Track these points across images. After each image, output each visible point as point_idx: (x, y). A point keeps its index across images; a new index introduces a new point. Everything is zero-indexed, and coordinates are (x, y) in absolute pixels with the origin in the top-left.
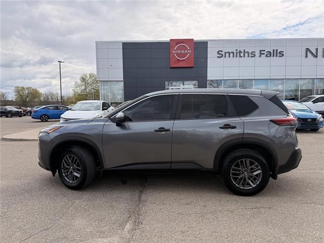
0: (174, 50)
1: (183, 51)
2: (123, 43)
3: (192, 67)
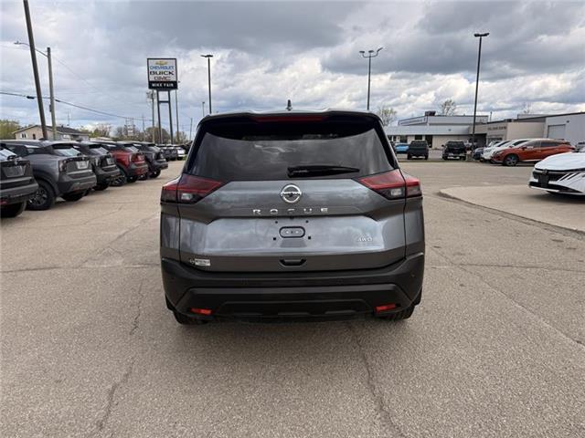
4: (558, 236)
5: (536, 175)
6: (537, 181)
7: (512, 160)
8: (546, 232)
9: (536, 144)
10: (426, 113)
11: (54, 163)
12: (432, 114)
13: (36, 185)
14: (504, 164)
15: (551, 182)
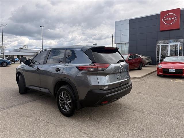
0: (163, 19)
1: (170, 19)
2: (130, 20)
3: (179, 29)
10: (19, 48)
12: (22, 49)
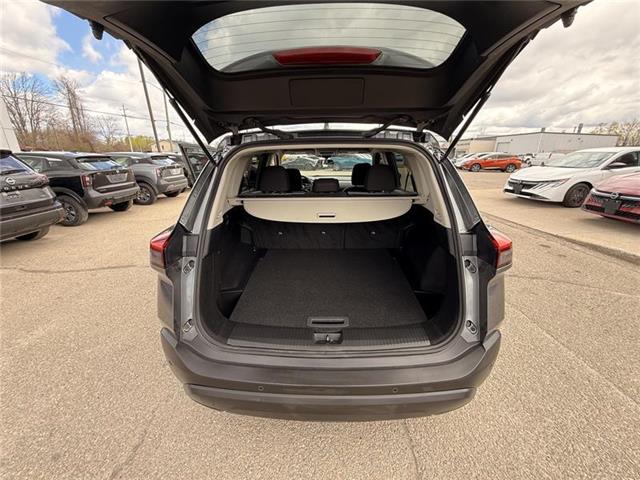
4: (543, 241)
5: (511, 183)
6: (511, 188)
7: (476, 168)
8: (532, 237)
9: (493, 157)
11: (152, 171)
13: (138, 188)
14: (470, 171)
15: (523, 190)
